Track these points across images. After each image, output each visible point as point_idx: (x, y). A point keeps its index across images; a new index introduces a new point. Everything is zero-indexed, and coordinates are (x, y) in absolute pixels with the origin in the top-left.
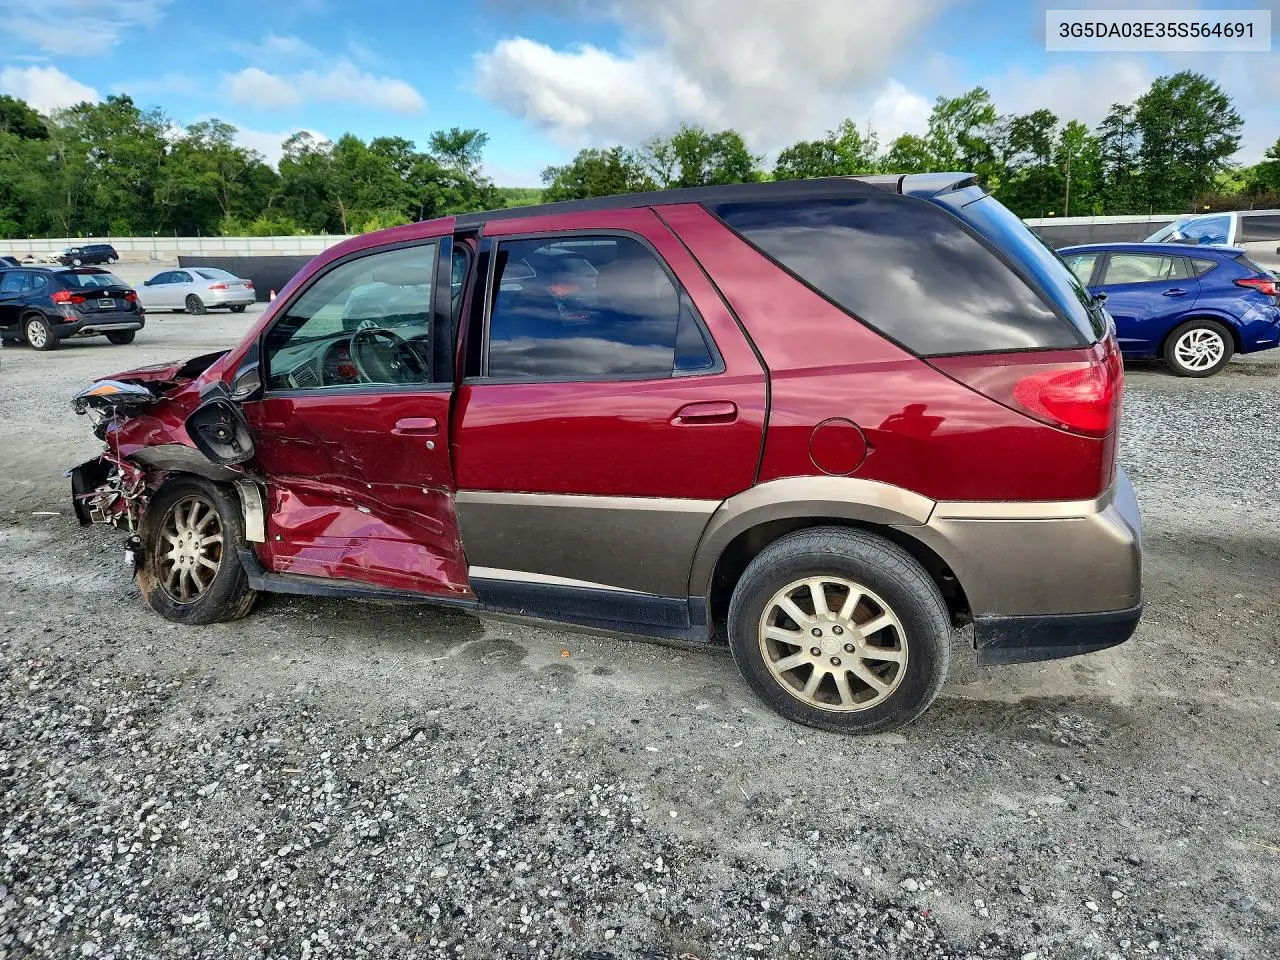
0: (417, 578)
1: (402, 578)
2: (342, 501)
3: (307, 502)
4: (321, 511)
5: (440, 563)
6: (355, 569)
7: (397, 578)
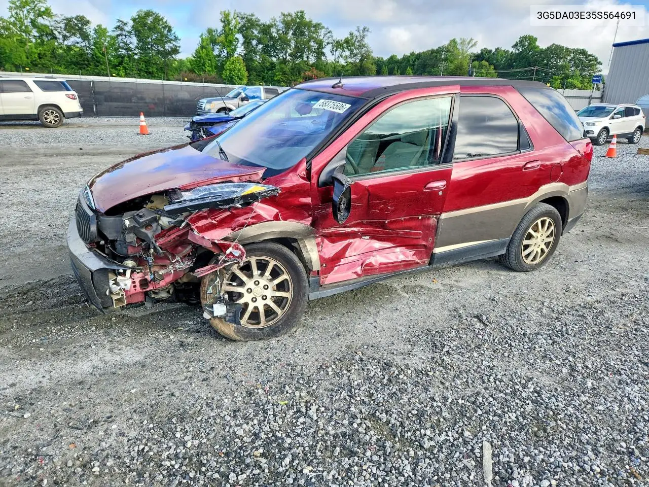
0: (403, 263)
1: (397, 266)
2: (354, 235)
3: (333, 241)
4: (342, 244)
5: (413, 252)
6: (372, 269)
7: (394, 266)
